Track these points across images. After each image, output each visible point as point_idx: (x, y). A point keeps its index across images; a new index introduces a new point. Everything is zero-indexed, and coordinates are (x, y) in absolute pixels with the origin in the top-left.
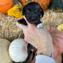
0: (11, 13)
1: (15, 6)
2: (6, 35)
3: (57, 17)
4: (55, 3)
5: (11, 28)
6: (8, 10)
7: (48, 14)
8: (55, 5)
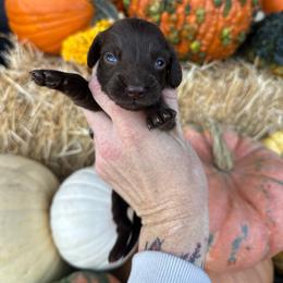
0: (77, 52)
1: (98, 24)
2: (42, 142)
3: (271, 97)
4: (272, 37)
5: (69, 116)
6: (64, 37)
7: (237, 81)
8: (271, 46)
